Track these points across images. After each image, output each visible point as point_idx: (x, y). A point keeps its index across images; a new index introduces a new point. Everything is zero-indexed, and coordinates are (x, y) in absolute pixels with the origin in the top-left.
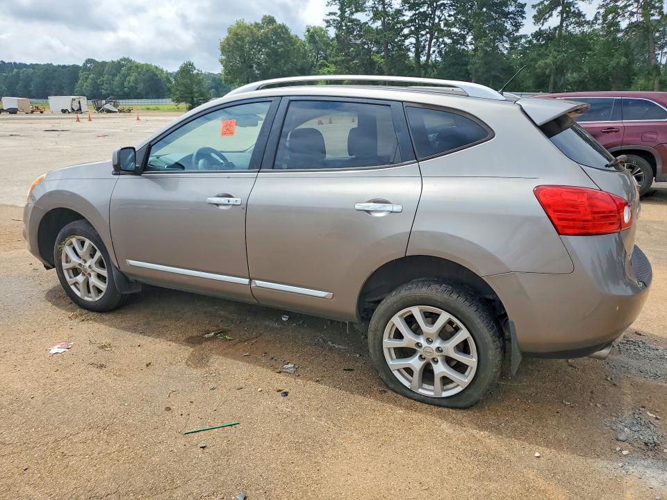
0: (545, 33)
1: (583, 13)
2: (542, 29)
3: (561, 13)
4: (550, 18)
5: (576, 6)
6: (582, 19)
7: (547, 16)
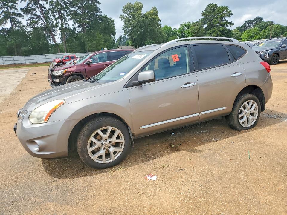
0: (6, 30)
1: (21, 22)
2: (4, 28)
3: (11, 21)
4: (7, 23)
5: (17, 19)
6: (21, 24)
7: (4, 22)
